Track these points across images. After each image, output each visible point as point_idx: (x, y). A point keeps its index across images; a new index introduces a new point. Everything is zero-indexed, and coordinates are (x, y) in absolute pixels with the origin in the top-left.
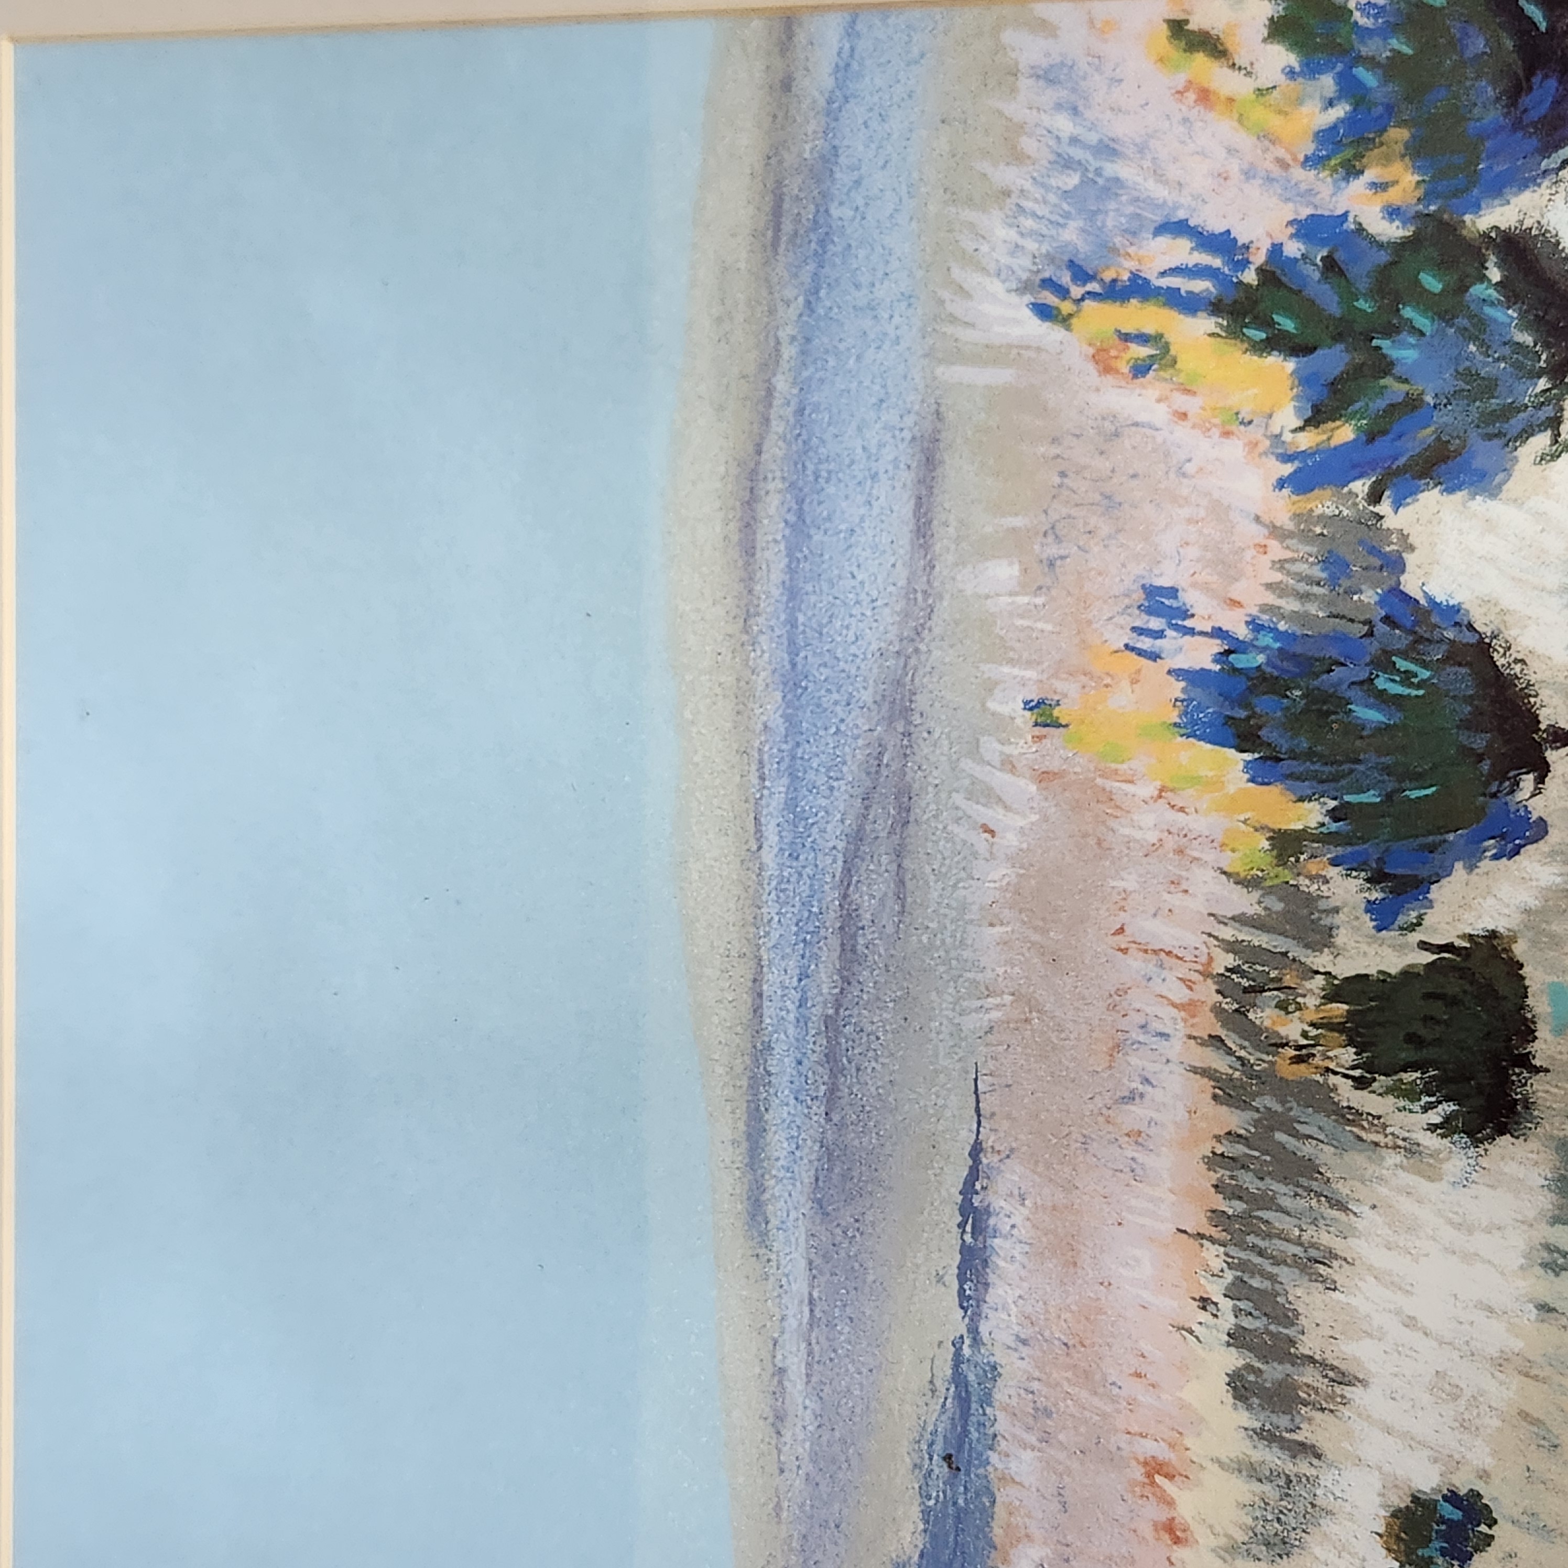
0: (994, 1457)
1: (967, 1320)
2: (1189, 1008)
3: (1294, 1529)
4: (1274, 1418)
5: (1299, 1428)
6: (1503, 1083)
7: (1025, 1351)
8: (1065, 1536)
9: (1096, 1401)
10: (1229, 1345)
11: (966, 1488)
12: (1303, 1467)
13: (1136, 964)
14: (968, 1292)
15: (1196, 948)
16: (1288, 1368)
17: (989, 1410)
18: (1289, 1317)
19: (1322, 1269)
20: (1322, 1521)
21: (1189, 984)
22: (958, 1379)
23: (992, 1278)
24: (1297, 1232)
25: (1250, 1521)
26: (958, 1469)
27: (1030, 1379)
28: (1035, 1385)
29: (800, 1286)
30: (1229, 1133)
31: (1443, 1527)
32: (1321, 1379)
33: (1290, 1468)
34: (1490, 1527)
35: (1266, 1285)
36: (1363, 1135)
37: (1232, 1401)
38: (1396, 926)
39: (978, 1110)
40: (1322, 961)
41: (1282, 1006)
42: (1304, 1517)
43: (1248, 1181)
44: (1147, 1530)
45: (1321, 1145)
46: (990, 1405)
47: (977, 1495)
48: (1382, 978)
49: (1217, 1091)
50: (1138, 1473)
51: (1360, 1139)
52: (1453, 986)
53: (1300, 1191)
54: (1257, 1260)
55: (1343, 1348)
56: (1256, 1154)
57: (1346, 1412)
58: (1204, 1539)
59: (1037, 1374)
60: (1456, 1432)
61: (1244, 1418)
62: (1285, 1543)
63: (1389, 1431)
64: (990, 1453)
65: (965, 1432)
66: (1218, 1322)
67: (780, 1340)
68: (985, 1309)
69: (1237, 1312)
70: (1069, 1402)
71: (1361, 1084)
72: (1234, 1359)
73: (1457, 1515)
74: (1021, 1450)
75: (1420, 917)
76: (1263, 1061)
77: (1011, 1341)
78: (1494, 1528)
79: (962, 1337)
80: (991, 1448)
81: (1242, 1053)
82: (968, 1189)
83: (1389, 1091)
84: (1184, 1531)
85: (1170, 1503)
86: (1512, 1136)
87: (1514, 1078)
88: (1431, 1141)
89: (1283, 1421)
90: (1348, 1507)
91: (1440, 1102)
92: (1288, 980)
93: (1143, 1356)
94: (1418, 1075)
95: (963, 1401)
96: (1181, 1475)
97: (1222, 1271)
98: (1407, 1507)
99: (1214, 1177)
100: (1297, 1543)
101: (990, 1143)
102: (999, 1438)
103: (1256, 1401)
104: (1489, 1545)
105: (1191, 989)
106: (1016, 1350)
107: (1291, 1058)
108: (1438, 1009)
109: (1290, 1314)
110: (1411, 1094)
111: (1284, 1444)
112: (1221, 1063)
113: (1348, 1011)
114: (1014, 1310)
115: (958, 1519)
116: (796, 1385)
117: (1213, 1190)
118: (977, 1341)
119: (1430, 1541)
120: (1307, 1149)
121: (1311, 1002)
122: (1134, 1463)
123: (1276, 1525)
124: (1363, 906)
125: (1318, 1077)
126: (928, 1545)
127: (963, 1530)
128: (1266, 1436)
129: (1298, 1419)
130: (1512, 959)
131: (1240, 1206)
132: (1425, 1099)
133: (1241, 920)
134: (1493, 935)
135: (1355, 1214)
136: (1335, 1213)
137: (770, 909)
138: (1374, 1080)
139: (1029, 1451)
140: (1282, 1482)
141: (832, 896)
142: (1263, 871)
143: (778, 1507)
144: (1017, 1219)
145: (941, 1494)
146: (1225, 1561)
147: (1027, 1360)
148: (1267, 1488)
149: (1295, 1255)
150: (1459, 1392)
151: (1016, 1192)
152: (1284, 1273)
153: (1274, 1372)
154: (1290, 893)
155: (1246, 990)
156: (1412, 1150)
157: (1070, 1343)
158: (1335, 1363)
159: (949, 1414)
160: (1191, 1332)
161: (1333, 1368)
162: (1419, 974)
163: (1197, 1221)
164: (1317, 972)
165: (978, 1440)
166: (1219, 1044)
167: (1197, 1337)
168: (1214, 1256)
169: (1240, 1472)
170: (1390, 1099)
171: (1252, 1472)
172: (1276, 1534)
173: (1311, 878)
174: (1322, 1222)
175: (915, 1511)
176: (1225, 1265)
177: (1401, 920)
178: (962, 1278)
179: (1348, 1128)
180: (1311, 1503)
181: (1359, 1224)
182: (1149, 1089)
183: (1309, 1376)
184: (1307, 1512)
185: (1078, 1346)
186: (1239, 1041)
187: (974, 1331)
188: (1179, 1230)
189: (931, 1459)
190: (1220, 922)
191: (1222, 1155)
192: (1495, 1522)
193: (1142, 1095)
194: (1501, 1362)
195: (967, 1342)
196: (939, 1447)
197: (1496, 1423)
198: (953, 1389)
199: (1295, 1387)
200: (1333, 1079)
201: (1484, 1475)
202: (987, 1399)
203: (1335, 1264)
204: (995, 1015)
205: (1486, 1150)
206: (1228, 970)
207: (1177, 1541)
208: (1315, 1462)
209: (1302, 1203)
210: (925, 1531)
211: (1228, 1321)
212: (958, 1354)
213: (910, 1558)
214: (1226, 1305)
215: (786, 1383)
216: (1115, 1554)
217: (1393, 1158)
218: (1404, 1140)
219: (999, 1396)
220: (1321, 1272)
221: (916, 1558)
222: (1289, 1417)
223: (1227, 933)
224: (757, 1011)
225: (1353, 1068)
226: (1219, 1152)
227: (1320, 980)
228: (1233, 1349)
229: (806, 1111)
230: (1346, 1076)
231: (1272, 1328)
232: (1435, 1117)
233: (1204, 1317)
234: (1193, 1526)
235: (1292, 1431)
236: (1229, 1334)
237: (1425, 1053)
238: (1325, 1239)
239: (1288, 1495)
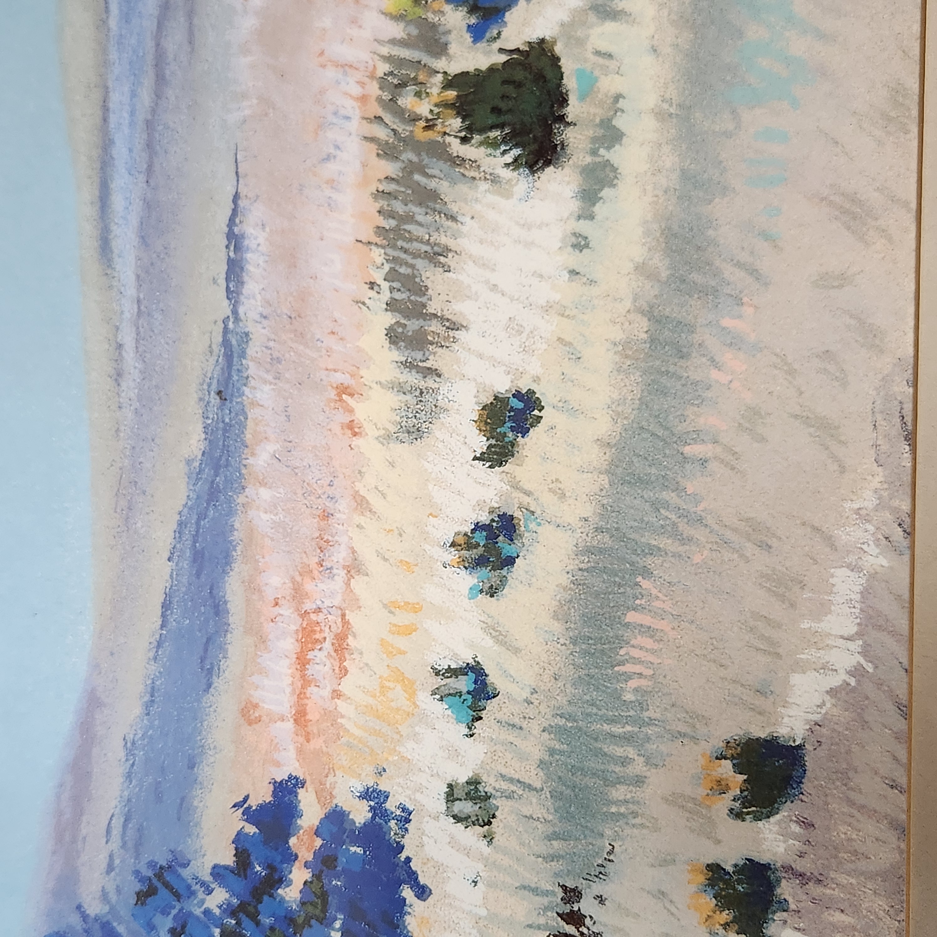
0: (246, 390)
1: (232, 306)
2: (363, 99)
3: (424, 422)
4: (413, 354)
5: (428, 359)
6: (549, 133)
7: (265, 322)
8: (289, 437)
9: (308, 351)
10: (386, 310)
11: (230, 410)
12: (430, 383)
13: (331, 73)
14: (232, 289)
15: (367, 62)
16: (421, 322)
17: (244, 362)
18: (422, 290)
19: (442, 259)
20: (441, 416)
21: (362, 84)
22: (226, 343)
23: (246, 278)
24: (427, 237)
25: (398, 419)
26: (226, 399)
27: (269, 340)
28: (271, 344)
29: (131, 291)
30: (387, 178)
31: (512, 414)
32: (441, 328)
33: (422, 384)
34: (540, 411)
35: (409, 271)
36: (467, 173)
37: (388, 345)
38: (485, 40)
39: (237, 173)
40: (441, 64)
41: (418, 94)
42: (431, 414)
43: (399, 207)
44: (337, 429)
45: (442, 182)
46: (244, 358)
47: (237, 414)
48: (477, 73)
49: (380, 152)
50: (332, 394)
51: (464, 175)
52: (519, 75)
53: (429, 211)
54: (403, 256)
55: (454, 307)
56: (403, 189)
57: (455, 346)
58: (371, 431)
59: (273, 336)
60: (521, 354)
61: (396, 355)
62: (419, 431)
63: (481, 356)
64: (244, 388)
65: (230, 376)
66: (381, 296)
67: (121, 327)
68: (242, 298)
69: (392, 289)
70: (292, 354)
71: (464, 140)
72: (389, 319)
73: (520, 405)
74: (264, 386)
75: (499, 34)
76: (407, 131)
77: (257, 318)
78: (543, 412)
79: (228, 317)
80: (245, 385)
81: (395, 127)
82: (232, 222)
83: (481, 144)
84: (360, 428)
85: (351, 411)
86: (555, 167)
87: (556, 131)
88: (507, 174)
89: (419, 355)
90: (456, 406)
91: (511, 149)
92: (421, 78)
93: (336, 321)
94: (499, 133)
95: (229, 357)
96: (358, 394)
97: (383, 264)
98: (492, 403)
99: (378, 206)
100: (426, 430)
101: (245, 193)
102: (250, 379)
103: (402, 344)
104: (539, 422)
105: (363, 88)
106: (260, 323)
107: (423, 128)
108: (510, 90)
109: (423, 289)
110: (494, 144)
111: (419, 370)
112: (382, 133)
113: (458, 96)
114: (259, 297)
115: (225, 431)
116: (129, 354)
117: (378, 214)
118: (237, 319)
119: (505, 423)
120: (432, 184)
121: (435, 91)
122: (330, 388)
123: (414, 420)
124: (466, 28)
125: (439, 139)
126: (207, 448)
127: (228, 437)
128: (408, 365)
129: (427, 353)
130: (553, 55)
131: (392, 223)
132: (503, 148)
133: (393, 42)
134: (543, 41)
135: (462, 223)
136: (450, 223)
137: (113, 56)
138: (472, 138)
139: (268, 385)
140: (417, 393)
141: (150, 44)
142: (406, 11)
143: (118, 430)
144: (261, 240)
145: (215, 416)
146: (383, 445)
147: (267, 328)
148: (408, 397)
149: (426, 252)
150: (522, 329)
151: (260, 224)
152: (420, 263)
153: (413, 325)
154: (422, 23)
155: (396, 86)
156: (495, 180)
157: (293, 316)
158: (449, 318)
159: (221, 366)
160: (364, 303)
161: (448, 320)
162: (498, 69)
163: (368, 234)
164: (438, 72)
165: (238, 381)
166: (381, 122)
167: (368, 307)
168: (378, 255)
169: (393, 388)
170: (482, 149)
171: (401, 389)
172: (414, 426)
173: (434, 12)
174: (442, 230)
175: (199, 428)
176: (385, 261)
177: (488, 35)
178: (228, 279)
179: (457, 170)
180: (435, 405)
181: (464, 229)
182: (338, 152)
183: (434, 326)
184: (432, 411)
185: (297, 318)
186: (392, 119)
187: (235, 312)
188: (357, 241)
189: (209, 394)
190: (382, 45)
191: (383, 191)
192: (543, 407)
193: (335, 157)
194: (547, 308)
195: (232, 320)
196: (214, 387)
197: (545, 346)
198: (223, 351)
199: (426, 333)
200: (448, 139)
201: (537, 379)
202: (243, 355)
203: (450, 255)
204: (247, 112)
205: (539, 178)
206: (385, 74)
207: (355, 434)
208: (438, 379)
209: (429, 218)
210: (206, 439)
211: (386, 296)
212: (226, 329)
213: (196, 456)
214: (385, 286)
215: (124, 354)
216: (319, 445)
217: (484, 186)
218: (491, 174)
219: (250, 352)
220: (442, 261)
221: (200, 457)
222: (422, 353)
223: (385, 50)
224: (105, 120)
225: (460, 131)
226: (380, 190)
227: (440, 77)
228: (389, 313)
229: (135, 181)
230: (456, 137)
231: (412, 298)
232: (508, 158)
233: (372, 294)
234: (365, 424)
235: (424, 361)
236: (387, 304)
237: (502, 119)
238: (444, 240)
239: (421, 401)
